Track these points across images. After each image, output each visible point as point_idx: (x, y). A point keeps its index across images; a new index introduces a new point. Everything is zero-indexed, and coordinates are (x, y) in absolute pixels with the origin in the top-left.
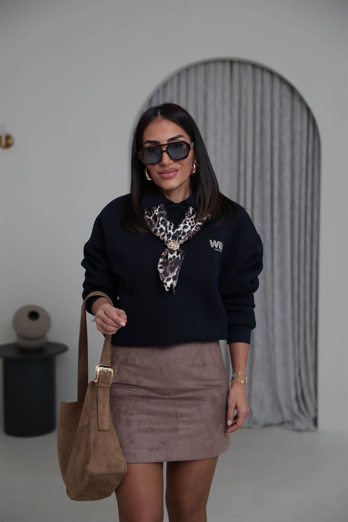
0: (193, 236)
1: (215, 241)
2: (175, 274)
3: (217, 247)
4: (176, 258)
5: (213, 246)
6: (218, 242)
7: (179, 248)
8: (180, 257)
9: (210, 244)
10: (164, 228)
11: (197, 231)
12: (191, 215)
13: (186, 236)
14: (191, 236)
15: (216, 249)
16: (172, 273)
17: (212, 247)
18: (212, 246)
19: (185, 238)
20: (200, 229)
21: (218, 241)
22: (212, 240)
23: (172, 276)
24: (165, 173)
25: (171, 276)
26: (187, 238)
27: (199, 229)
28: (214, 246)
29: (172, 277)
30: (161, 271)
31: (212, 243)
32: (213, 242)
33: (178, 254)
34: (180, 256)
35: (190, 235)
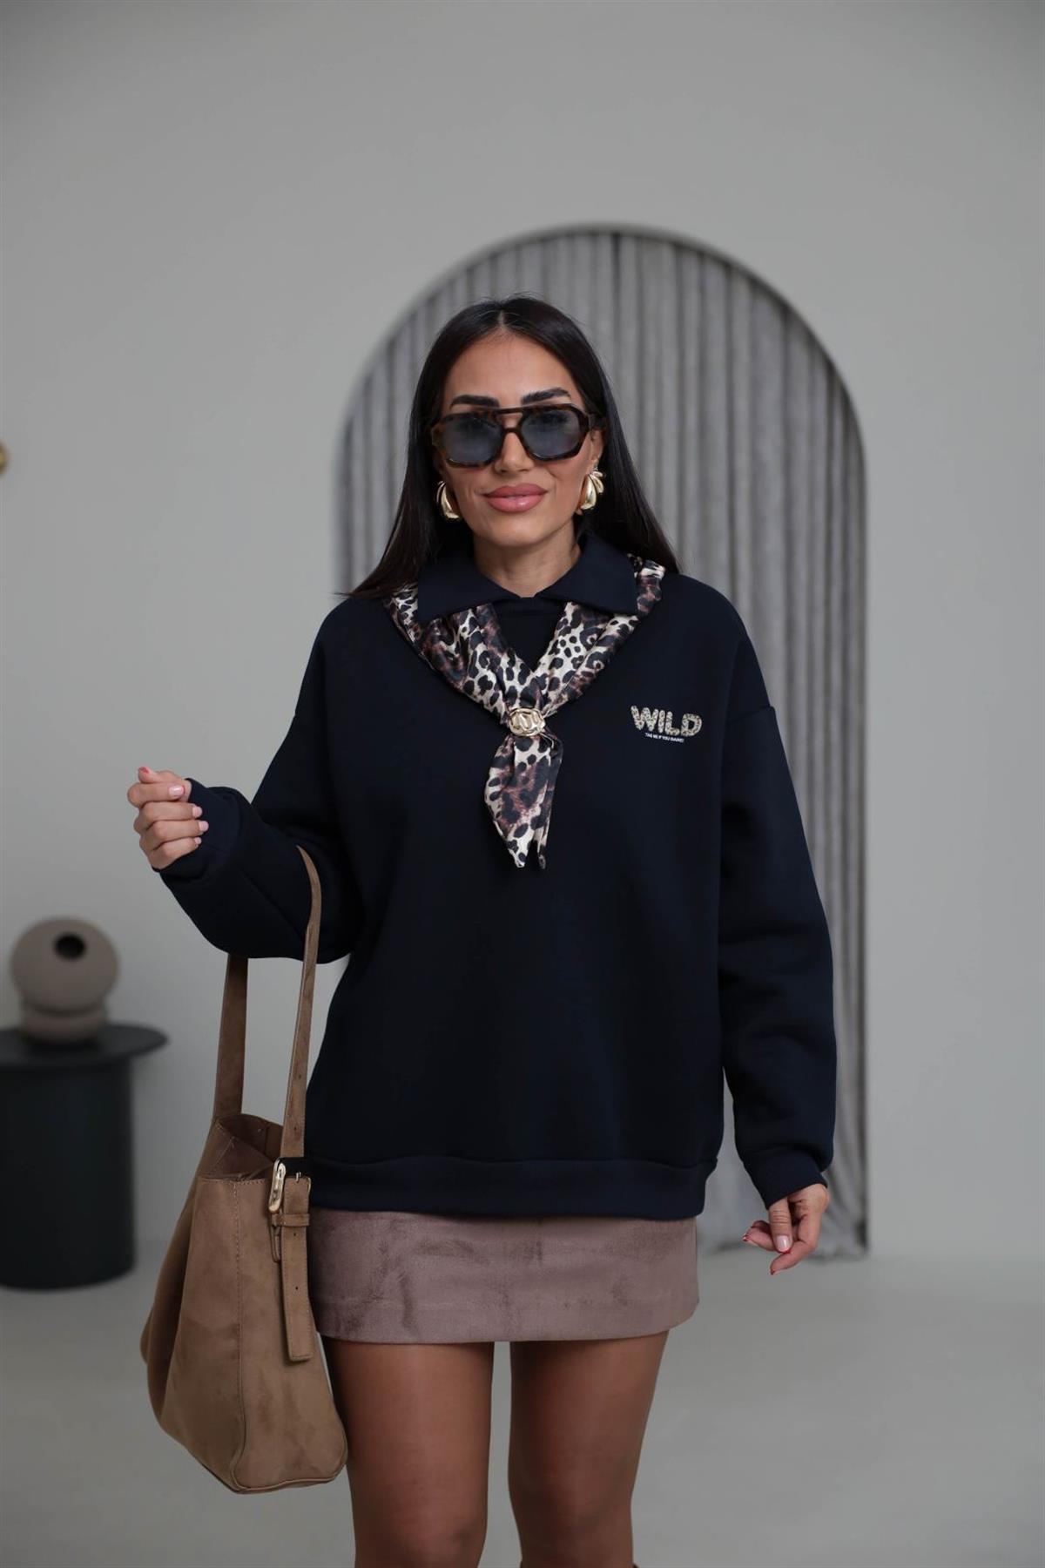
0: (582, 688)
1: (646, 711)
2: (537, 811)
3: (651, 729)
4: (538, 761)
5: (641, 724)
6: (654, 714)
7: (544, 731)
8: (549, 758)
9: (633, 719)
10: (492, 678)
11: (593, 671)
12: (569, 625)
13: (563, 692)
14: (578, 690)
15: (650, 733)
16: (530, 811)
17: (640, 727)
18: (639, 725)
19: (560, 698)
20: (602, 666)
21: (656, 711)
22: (638, 708)
23: (530, 818)
24: (505, 497)
25: (526, 819)
26: (565, 697)
27: (598, 666)
28: (646, 725)
29: (529, 822)
30: (496, 806)
31: (638, 715)
32: (640, 712)
33: (542, 749)
34: (550, 754)
35: (574, 687)
